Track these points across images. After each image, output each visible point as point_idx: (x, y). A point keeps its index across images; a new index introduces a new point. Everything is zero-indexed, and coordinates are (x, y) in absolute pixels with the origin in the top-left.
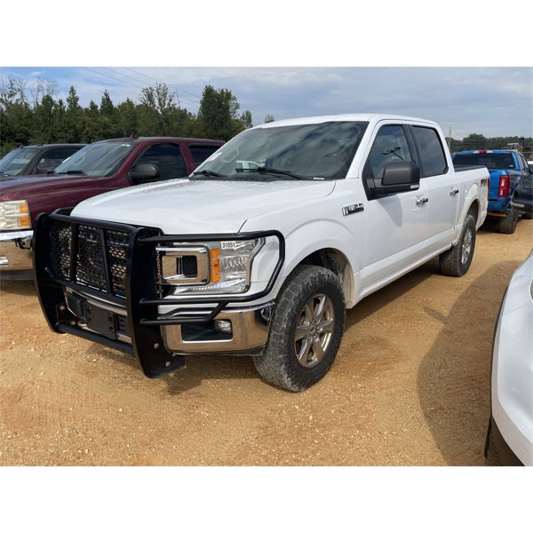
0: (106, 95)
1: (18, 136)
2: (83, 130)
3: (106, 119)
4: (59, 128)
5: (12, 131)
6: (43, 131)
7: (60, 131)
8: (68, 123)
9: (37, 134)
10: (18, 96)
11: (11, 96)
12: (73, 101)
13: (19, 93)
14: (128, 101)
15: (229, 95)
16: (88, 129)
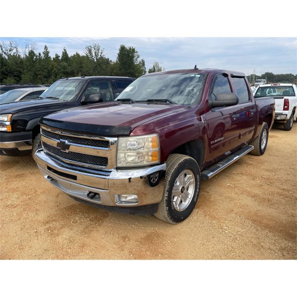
0: (65, 50)
1: (15, 73)
2: (52, 70)
3: (65, 64)
4: (39, 69)
5: (12, 70)
6: (29, 71)
7: (39, 71)
8: (44, 66)
9: (26, 72)
10: (14, 51)
11: (10, 50)
12: (47, 53)
13: (15, 49)
14: (77, 53)
15: (134, 50)
16: (55, 69)
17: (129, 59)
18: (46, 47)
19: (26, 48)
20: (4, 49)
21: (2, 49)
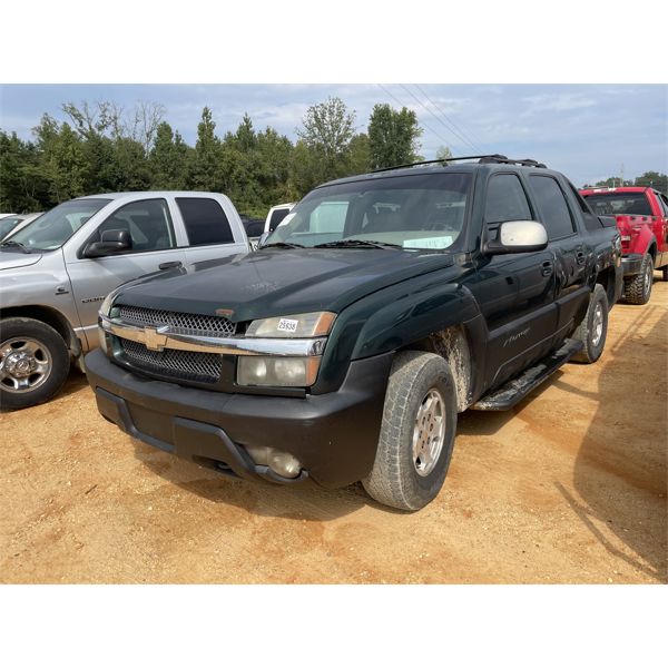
0: (246, 120)
2: (232, 171)
4: (198, 169)
5: (126, 174)
6: (172, 174)
10: (111, 128)
11: (100, 128)
12: (206, 130)
16: (240, 168)
17: (401, 138)
18: (206, 114)
19: (137, 121)
20: (86, 125)
21: (81, 125)
